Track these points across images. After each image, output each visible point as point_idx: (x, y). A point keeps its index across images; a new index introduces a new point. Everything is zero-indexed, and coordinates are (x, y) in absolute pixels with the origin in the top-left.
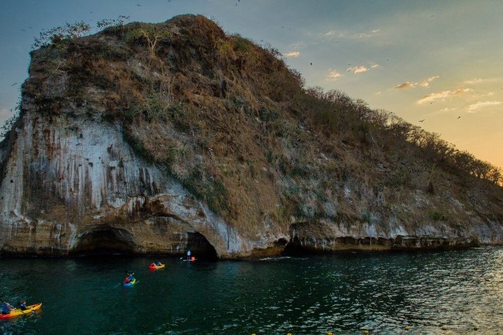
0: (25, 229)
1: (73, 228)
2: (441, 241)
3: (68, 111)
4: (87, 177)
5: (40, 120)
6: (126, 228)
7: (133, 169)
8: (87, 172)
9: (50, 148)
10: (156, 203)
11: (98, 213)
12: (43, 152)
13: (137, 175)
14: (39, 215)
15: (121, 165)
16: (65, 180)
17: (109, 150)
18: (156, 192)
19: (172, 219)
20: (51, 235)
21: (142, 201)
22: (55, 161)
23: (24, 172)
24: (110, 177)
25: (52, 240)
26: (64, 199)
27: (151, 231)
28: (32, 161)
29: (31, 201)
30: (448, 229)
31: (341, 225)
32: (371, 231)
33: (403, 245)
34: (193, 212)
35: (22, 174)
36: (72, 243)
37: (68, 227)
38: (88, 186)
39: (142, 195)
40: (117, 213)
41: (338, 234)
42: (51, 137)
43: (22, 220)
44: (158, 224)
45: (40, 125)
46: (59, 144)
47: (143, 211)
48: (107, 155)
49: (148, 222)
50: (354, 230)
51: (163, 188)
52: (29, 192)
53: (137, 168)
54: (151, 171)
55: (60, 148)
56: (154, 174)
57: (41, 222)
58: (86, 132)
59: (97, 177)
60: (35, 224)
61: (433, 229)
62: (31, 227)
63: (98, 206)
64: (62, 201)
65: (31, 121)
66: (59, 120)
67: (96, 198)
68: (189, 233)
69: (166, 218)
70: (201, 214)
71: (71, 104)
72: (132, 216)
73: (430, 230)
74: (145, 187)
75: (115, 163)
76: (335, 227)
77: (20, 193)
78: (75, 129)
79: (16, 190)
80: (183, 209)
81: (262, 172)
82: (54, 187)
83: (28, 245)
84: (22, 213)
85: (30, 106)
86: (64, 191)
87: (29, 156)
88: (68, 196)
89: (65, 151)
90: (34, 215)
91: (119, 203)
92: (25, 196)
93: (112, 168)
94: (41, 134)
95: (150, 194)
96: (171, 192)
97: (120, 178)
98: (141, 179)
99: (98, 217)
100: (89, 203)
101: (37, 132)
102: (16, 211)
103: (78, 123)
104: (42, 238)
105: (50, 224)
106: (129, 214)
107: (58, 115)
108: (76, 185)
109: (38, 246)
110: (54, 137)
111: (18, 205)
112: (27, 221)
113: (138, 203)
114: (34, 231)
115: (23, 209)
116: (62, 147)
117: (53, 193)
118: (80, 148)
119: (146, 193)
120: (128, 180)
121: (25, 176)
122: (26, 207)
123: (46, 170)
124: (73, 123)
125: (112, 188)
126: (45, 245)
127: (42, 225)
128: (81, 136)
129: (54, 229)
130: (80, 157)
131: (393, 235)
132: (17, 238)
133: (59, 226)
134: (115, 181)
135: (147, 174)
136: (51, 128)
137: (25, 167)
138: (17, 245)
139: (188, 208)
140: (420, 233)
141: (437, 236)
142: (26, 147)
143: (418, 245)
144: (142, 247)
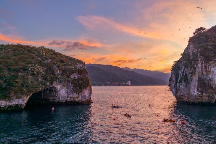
0: (199, 96)
5: (204, 63)
9: (207, 71)
12: (205, 73)
14: (203, 92)
16: (213, 81)
20: (208, 98)
22: (209, 75)
23: (198, 79)
25: (209, 100)
26: (213, 87)
28: (201, 75)
29: (201, 87)
35: (197, 79)
36: (214, 100)
37: (214, 95)
42: (207, 68)
43: (198, 94)
45: (204, 64)
52: (200, 85)
55: (211, 71)
60: (202, 95)
64: (212, 88)
65: (201, 63)
66: (210, 63)
77: (197, 85)
79: (195, 84)
82: (209, 83)
83: (200, 101)
85: (201, 59)
86: (213, 85)
87: (200, 74)
89: (213, 72)
90: (202, 92)
92: (198, 86)
101: (203, 67)
102: (195, 91)
104: (205, 99)
105: (208, 95)
107: (211, 61)
109: (204, 101)
110: (208, 68)
111: (196, 89)
112: (200, 94)
114: (202, 97)
115: (197, 91)
116: (212, 71)
117: (208, 85)
121: (198, 80)
122: (199, 90)
123: (206, 78)
126: (206, 101)
127: (205, 95)
129: (209, 96)
132: (197, 99)
133: (211, 95)
136: (207, 65)
138: (197, 101)
142: (199, 71)
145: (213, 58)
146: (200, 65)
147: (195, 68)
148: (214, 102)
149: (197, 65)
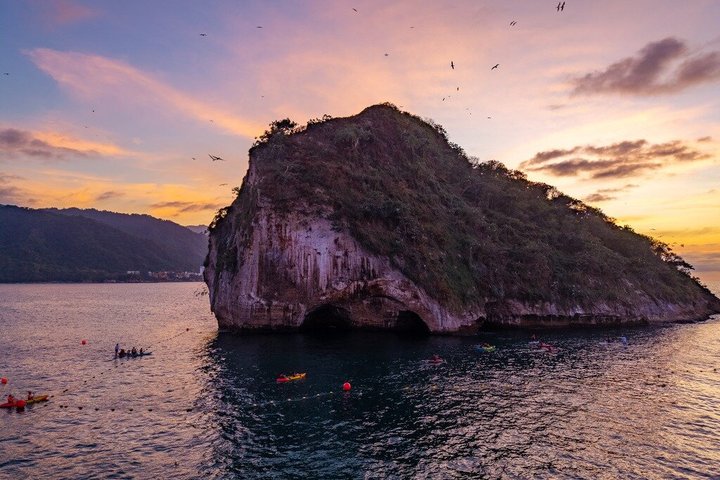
0: (261, 309)
1: (303, 308)
2: (614, 318)
3: (300, 209)
4: (315, 265)
5: (273, 216)
6: (345, 307)
7: (356, 257)
8: (315, 260)
9: (282, 240)
10: (375, 286)
11: (324, 295)
12: (276, 243)
13: (359, 263)
14: (273, 297)
15: (346, 254)
16: (297, 267)
17: (336, 241)
18: (375, 277)
19: (386, 300)
20: (284, 314)
21: (362, 284)
22: (287, 251)
23: (260, 260)
24: (335, 265)
25: (286, 318)
26: (295, 283)
27: (367, 310)
28: (267, 250)
29: (266, 285)
30: (621, 308)
31: (527, 304)
32: (552, 309)
33: (581, 322)
34: (408, 294)
35: (258, 262)
36: (300, 320)
37: (299, 307)
38: (316, 272)
39: (362, 280)
40: (341, 295)
41: (524, 312)
42: (283, 231)
43: (259, 302)
44: (374, 303)
45: (273, 220)
46: (290, 236)
47: (363, 293)
48: (334, 246)
49: (365, 302)
50: (537, 308)
51: (382, 274)
52: (264, 276)
53: (359, 257)
54: (371, 260)
55: (290, 240)
56: (373, 263)
57: (275, 303)
58: (315, 227)
59: (324, 264)
60: (269, 305)
61: (606, 307)
62: (267, 308)
63: (324, 289)
64: (294, 285)
65: (266, 217)
66: (290, 216)
67: (323, 282)
68: (400, 312)
69: (381, 299)
70: (416, 297)
71: (305, 204)
72: (353, 297)
73: (604, 308)
74: (365, 273)
75: (340, 253)
76: (520, 306)
77: (256, 279)
78: (305, 224)
79: (252, 276)
80: (399, 291)
81: (458, 258)
82: (286, 273)
83: (264, 322)
84: (258, 295)
85: (266, 204)
86: (295, 277)
87: (264, 247)
88: (299, 280)
89: (296, 242)
90: (269, 297)
91: (341, 286)
92: (260, 280)
93: (338, 257)
94: (274, 228)
95: (369, 279)
96: (389, 277)
97: (344, 265)
98: (363, 266)
99: (324, 298)
100: (317, 286)
101: (271, 226)
102: (252, 294)
103: (308, 219)
104: (277, 316)
105: (284, 304)
106: (351, 295)
107: (289, 211)
108: (306, 271)
109: (274, 323)
110: (286, 230)
111: (255, 289)
112: (263, 302)
113: (359, 286)
114: (269, 311)
115: (258, 294)
116: (293, 239)
117: (285, 278)
118: (309, 240)
119: (365, 278)
120: (351, 267)
121: (260, 264)
122: (261, 291)
123: (279, 258)
124: (303, 218)
125: (337, 274)
126: (280, 322)
127: (276, 306)
128: (310, 229)
129: (286, 309)
130: (309, 248)
131: (571, 314)
132: (256, 317)
133: (291, 307)
134: (340, 268)
135: (368, 262)
136: (283, 223)
137: (261, 257)
138: (255, 323)
139: (403, 291)
140: (595, 312)
141: (611, 314)
142: (261, 239)
143: (593, 322)
144: (357, 322)
145: (294, 205)
146: (263, 222)
147: (252, 230)
148: (298, 325)
149: (256, 221)
